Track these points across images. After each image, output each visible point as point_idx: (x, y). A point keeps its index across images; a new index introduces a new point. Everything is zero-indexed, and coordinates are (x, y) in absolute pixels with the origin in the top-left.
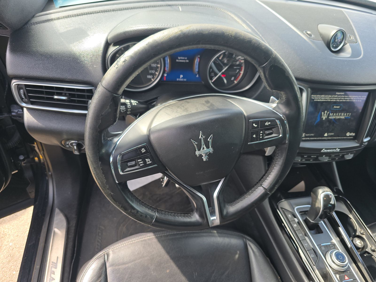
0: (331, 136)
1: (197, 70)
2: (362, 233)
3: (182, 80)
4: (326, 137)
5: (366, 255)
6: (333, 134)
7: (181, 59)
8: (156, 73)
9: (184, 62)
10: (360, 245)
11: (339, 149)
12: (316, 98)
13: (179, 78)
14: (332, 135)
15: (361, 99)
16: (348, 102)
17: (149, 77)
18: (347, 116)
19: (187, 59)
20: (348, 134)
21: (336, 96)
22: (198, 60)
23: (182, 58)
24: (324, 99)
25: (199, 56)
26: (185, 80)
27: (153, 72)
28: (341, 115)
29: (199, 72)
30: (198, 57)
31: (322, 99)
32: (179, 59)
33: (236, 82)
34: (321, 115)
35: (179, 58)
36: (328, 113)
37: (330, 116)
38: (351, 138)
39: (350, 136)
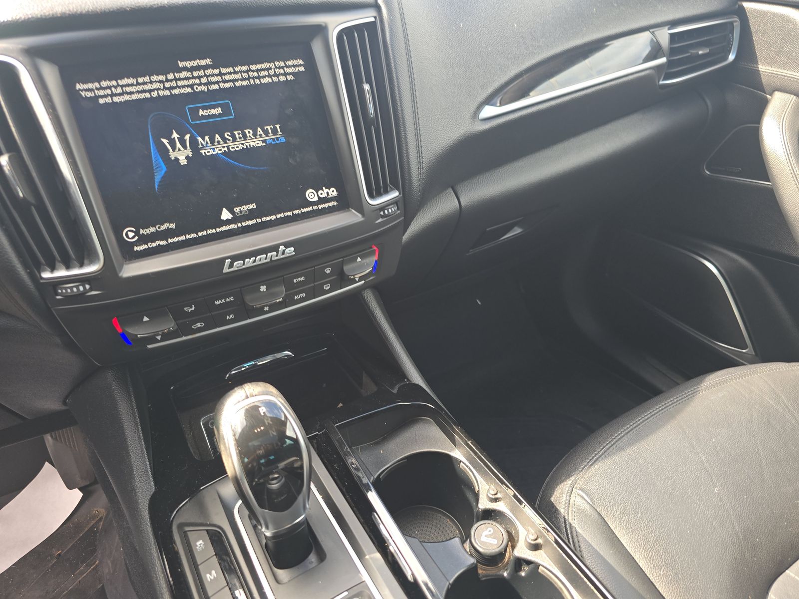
0: (251, 215)
2: (493, 497)
4: (228, 222)
5: (524, 570)
6: (253, 206)
10: (494, 542)
11: (287, 245)
12: (101, 93)
14: (251, 211)
15: (288, 70)
16: (242, 87)
18: (271, 136)
20: (311, 195)
21: (184, 74)
24: (138, 92)
28: (245, 137)
31: (131, 93)
34: (164, 152)
36: (187, 137)
37: (203, 147)
38: (331, 204)
39: (322, 201)
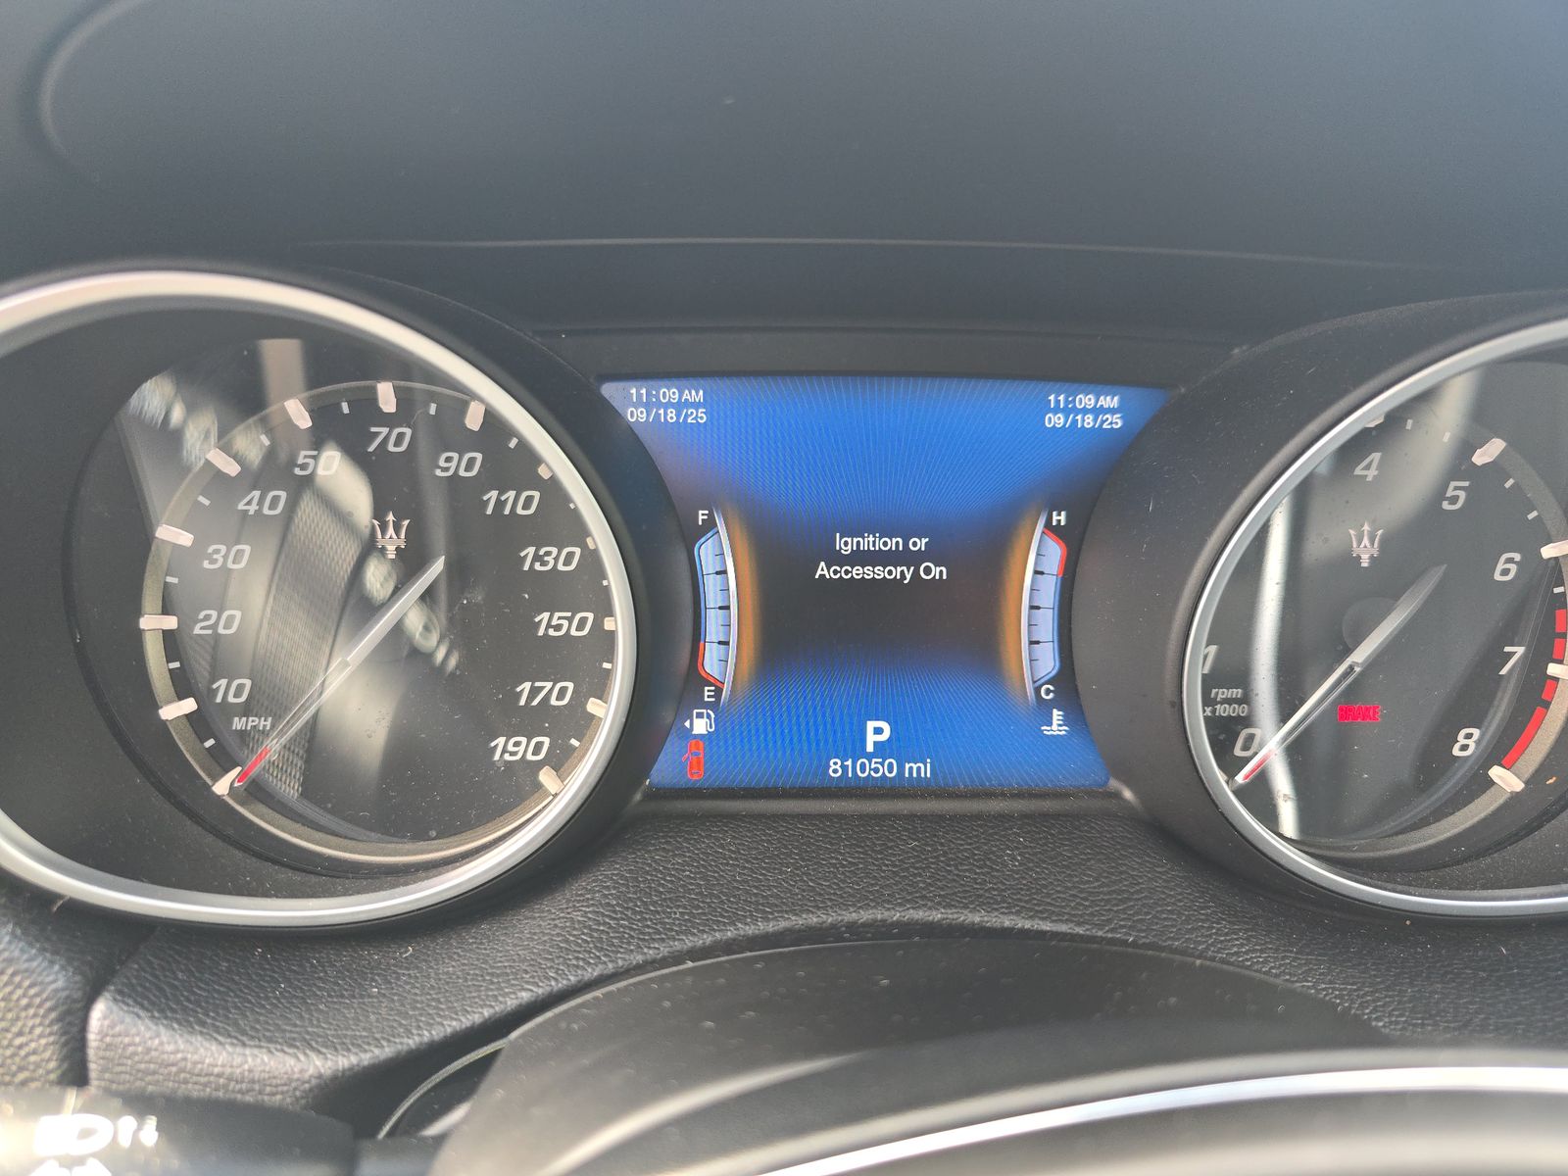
1: (1048, 662)
3: (884, 769)
7: (860, 558)
8: (594, 706)
9: (897, 583)
13: (855, 748)
17: (508, 749)
19: (931, 554)
22: (1055, 552)
23: (869, 542)
25: (1060, 518)
26: (920, 769)
27: (557, 692)
29: (1066, 680)
30: (1048, 524)
32: (847, 551)
33: (1507, 780)
35: (845, 545)
